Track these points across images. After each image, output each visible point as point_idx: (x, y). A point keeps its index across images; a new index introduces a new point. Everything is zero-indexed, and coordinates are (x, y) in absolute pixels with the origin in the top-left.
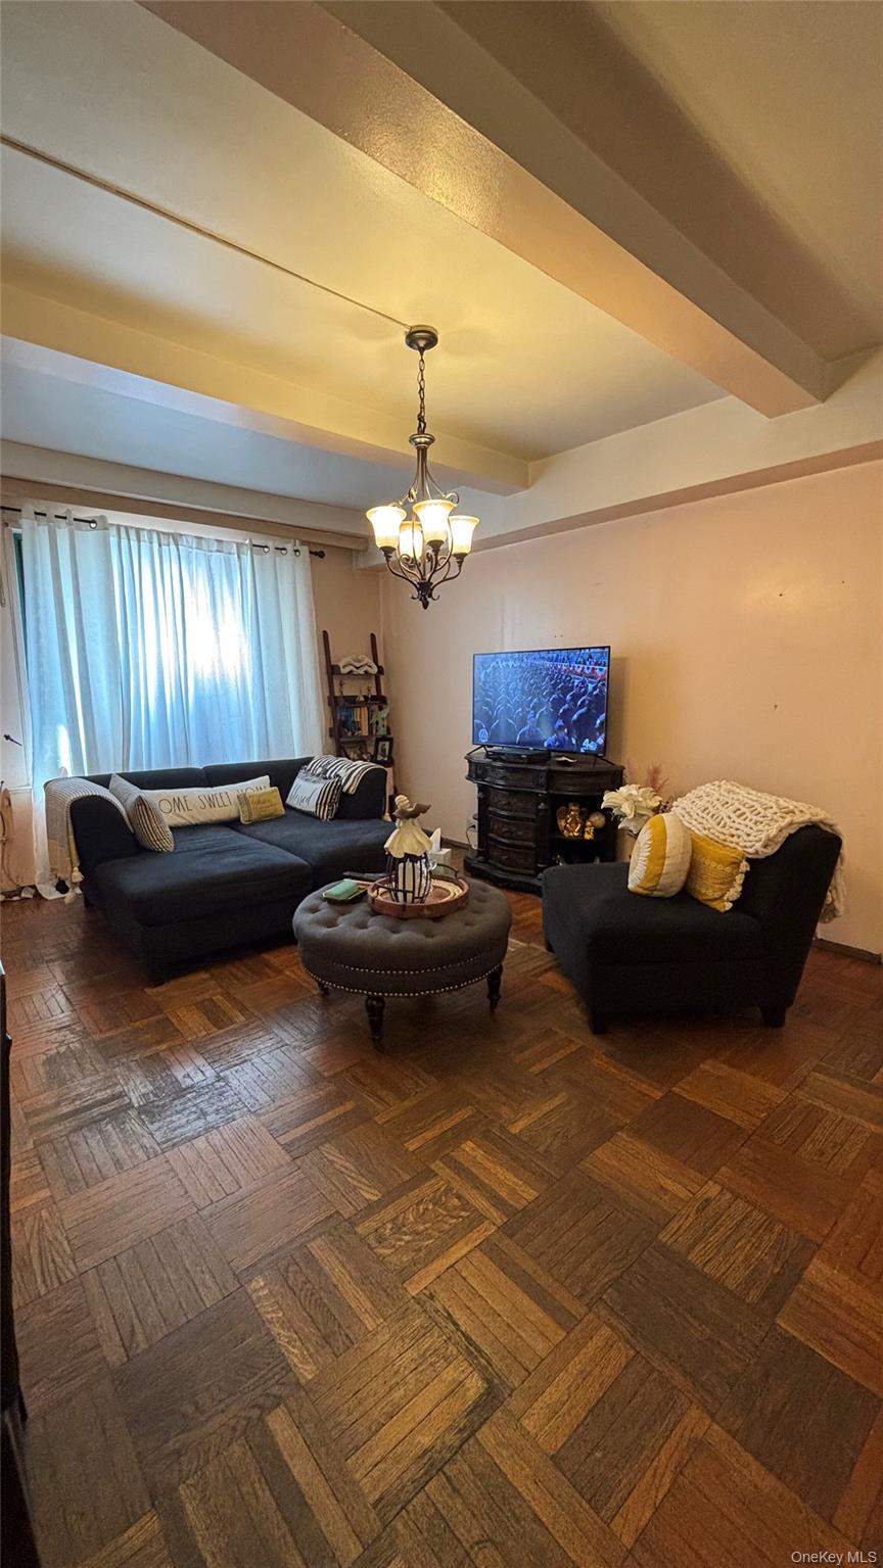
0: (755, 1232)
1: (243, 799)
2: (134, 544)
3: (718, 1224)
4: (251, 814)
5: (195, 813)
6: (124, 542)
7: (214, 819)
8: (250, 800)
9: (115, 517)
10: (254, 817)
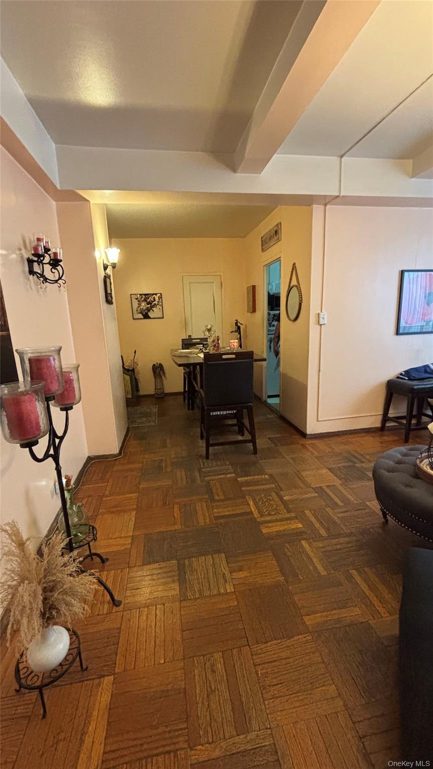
0: (202, 585)
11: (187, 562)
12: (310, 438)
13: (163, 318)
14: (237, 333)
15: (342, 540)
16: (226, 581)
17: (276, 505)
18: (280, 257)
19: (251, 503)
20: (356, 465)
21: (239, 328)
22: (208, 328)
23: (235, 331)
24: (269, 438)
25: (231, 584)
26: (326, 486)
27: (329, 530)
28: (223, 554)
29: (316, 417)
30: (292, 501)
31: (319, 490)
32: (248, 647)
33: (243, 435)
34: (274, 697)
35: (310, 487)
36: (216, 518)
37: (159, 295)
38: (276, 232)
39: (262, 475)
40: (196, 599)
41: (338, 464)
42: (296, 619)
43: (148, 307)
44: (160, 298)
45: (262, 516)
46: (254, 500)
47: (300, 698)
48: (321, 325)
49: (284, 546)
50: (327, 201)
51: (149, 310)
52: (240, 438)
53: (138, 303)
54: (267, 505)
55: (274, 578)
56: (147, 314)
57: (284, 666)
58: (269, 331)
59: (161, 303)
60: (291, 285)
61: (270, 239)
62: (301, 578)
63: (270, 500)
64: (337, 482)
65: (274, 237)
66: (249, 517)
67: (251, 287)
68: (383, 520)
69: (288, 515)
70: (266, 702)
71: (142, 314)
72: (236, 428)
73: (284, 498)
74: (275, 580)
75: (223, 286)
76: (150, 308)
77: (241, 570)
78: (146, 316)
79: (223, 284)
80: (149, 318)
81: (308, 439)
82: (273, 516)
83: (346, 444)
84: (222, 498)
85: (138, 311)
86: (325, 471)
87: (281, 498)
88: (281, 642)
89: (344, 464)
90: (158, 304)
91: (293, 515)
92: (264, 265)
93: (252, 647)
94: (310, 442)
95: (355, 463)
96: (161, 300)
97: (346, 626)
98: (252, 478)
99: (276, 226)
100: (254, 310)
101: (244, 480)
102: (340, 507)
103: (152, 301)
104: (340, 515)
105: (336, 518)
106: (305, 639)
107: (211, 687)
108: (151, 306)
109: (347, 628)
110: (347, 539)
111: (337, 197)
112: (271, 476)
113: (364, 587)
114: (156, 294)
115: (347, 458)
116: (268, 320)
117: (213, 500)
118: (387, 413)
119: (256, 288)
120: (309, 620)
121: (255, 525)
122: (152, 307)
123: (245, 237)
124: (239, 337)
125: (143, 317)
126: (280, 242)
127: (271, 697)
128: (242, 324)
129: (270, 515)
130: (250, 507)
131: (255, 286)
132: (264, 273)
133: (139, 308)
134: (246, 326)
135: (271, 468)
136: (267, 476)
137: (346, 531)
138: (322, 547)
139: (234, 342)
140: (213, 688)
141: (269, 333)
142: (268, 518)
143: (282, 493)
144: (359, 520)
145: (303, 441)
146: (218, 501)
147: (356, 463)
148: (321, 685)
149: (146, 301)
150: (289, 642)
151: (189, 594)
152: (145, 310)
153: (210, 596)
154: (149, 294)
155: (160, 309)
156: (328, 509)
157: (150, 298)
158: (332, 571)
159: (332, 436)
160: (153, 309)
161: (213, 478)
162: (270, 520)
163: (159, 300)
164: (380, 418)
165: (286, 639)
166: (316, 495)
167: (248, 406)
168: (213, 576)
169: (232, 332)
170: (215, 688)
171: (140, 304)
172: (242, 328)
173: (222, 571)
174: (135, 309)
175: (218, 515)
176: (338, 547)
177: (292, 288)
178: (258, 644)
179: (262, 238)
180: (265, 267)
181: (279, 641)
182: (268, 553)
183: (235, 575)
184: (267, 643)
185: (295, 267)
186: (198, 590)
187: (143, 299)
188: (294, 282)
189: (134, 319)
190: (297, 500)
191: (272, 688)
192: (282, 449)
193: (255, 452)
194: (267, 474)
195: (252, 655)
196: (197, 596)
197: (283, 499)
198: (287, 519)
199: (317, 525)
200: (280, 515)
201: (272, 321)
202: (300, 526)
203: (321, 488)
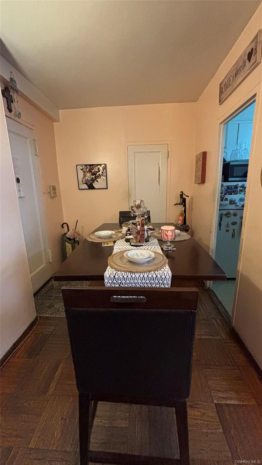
13: (107, 188)
14: (182, 206)
18: (255, 95)
21: (184, 201)
22: (137, 204)
23: (180, 204)
37: (104, 165)
38: (250, 55)
43: (92, 178)
44: (105, 168)
51: (93, 180)
53: (83, 173)
56: (91, 184)
58: (221, 205)
59: (105, 174)
61: (236, 74)
65: (244, 66)
67: (202, 153)
71: (87, 184)
75: (170, 155)
76: (94, 178)
78: (91, 187)
79: (170, 153)
80: (94, 188)
85: (83, 182)
90: (102, 175)
92: (220, 122)
96: (105, 171)
99: (252, 42)
100: (203, 181)
103: (96, 172)
108: (96, 176)
114: (100, 165)
116: (221, 193)
119: (208, 156)
122: (96, 178)
123: (197, 101)
124: (183, 209)
125: (88, 188)
128: (188, 196)
131: (206, 152)
132: (219, 133)
133: (84, 179)
134: (192, 198)
139: (167, 231)
141: (222, 208)
149: (91, 172)
152: (90, 180)
154: (94, 165)
155: (104, 179)
157: (95, 169)
160: (97, 179)
163: (103, 170)
169: (177, 204)
171: (85, 176)
172: (188, 200)
174: (80, 180)
179: (221, 84)
180: (222, 125)
187: (88, 170)
189: (79, 189)
201: (225, 194)
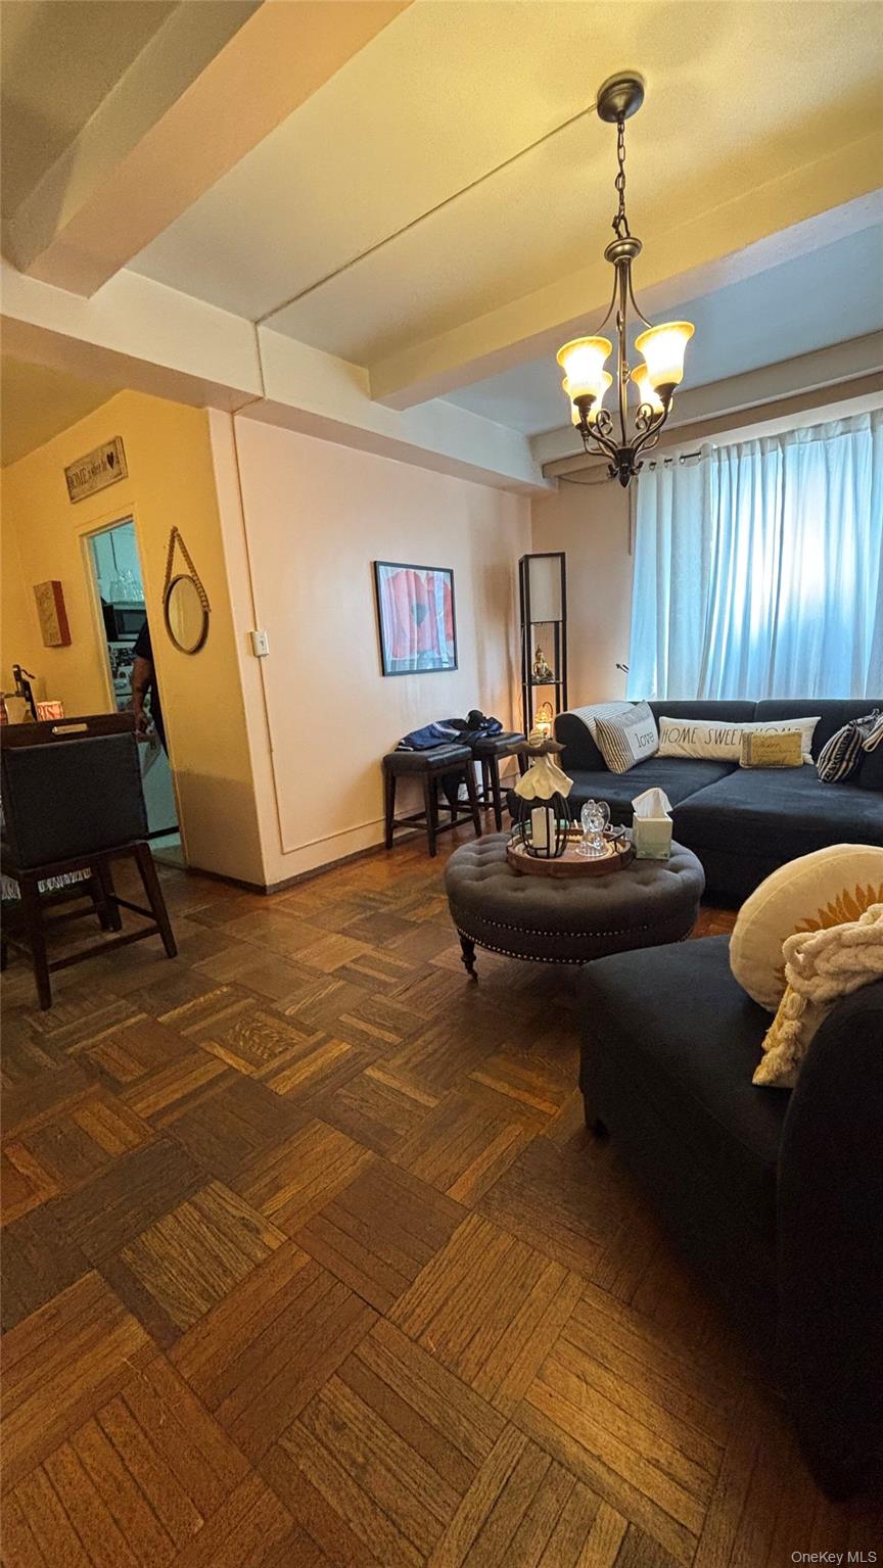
0: (202, 1276)
1: (747, 739)
2: (735, 462)
3: (221, 1236)
4: (749, 758)
5: (698, 747)
6: (725, 464)
7: (715, 755)
8: (753, 741)
9: (715, 441)
10: (754, 762)
11: (128, 1256)
12: (274, 893)
15: (429, 1036)
16: (258, 1231)
17: (279, 1033)
18: (131, 516)
19: (220, 1052)
20: (380, 911)
24: (186, 917)
25: (272, 1228)
26: (352, 961)
27: (400, 1029)
28: (217, 1182)
29: (278, 847)
30: (303, 1012)
31: (343, 972)
32: (382, 1320)
33: (117, 928)
34: (481, 1365)
35: (323, 974)
36: (152, 1119)
38: (111, 459)
39: (212, 990)
40: (204, 1317)
41: (350, 919)
42: (436, 1205)
45: (258, 1065)
46: (223, 1044)
47: (520, 1325)
48: (259, 657)
49: (338, 1095)
50: (236, 405)
52: (111, 936)
54: (257, 1041)
55: (355, 1163)
57: (466, 1298)
60: (173, 576)
61: (94, 471)
62: (402, 1133)
63: (259, 1029)
64: (367, 949)
65: (105, 469)
66: (231, 1082)
67: (50, 585)
68: (470, 977)
69: (313, 1040)
70: (474, 1385)
72: (94, 918)
73: (287, 1013)
74: (358, 1164)
77: (279, 1188)
81: (270, 895)
82: (282, 1055)
83: (344, 883)
84: (140, 1072)
86: (334, 938)
87: (279, 1015)
88: (435, 1263)
89: (359, 917)
91: (321, 1035)
92: (79, 534)
93: (390, 1313)
94: (278, 899)
95: (375, 909)
97: (515, 1162)
98: (194, 1006)
99: (109, 444)
100: (65, 641)
101: (175, 1016)
102: (395, 985)
104: (402, 998)
105: (399, 1006)
106: (471, 1226)
107: (354, 1462)
109: (519, 1164)
110: (436, 1030)
111: (260, 398)
112: (232, 984)
113: (503, 1087)
115: (359, 906)
117: (117, 1087)
118: (392, 815)
119: (65, 590)
120: (456, 1194)
121: (252, 1091)
126: (124, 481)
127: (477, 1369)
129: (273, 1056)
130: (222, 1060)
131: (59, 583)
132: (83, 552)
135: (224, 971)
136: (225, 990)
137: (427, 1019)
138: (406, 1063)
140: (361, 1460)
142: (275, 1063)
143: (274, 1006)
144: (435, 992)
145: (263, 902)
146: (134, 1083)
147: (379, 908)
148: (536, 1278)
150: (450, 1251)
151: (178, 1319)
153: (237, 1286)
156: (378, 998)
158: (446, 1093)
159: (313, 878)
161: (91, 1041)
162: (278, 1067)
164: (382, 826)
165: (440, 1252)
166: (341, 983)
167: (135, 846)
168: (219, 1240)
170: (365, 1457)
173: (234, 1217)
175: (150, 1111)
176: (430, 1048)
177: (174, 583)
178: (397, 1298)
179: (66, 470)
180: (85, 539)
181: (432, 1262)
182: (314, 1126)
183: (269, 1208)
184: (412, 1283)
185: (179, 535)
186: (201, 1295)
188: (180, 569)
190: (313, 1005)
191: (468, 1353)
192: (228, 929)
193: (171, 951)
194: (222, 985)
195: (399, 1327)
196: (204, 1309)
197: (284, 1015)
198: (314, 1049)
199: (375, 1032)
200: (296, 1047)
202: (345, 1047)
203: (343, 967)
